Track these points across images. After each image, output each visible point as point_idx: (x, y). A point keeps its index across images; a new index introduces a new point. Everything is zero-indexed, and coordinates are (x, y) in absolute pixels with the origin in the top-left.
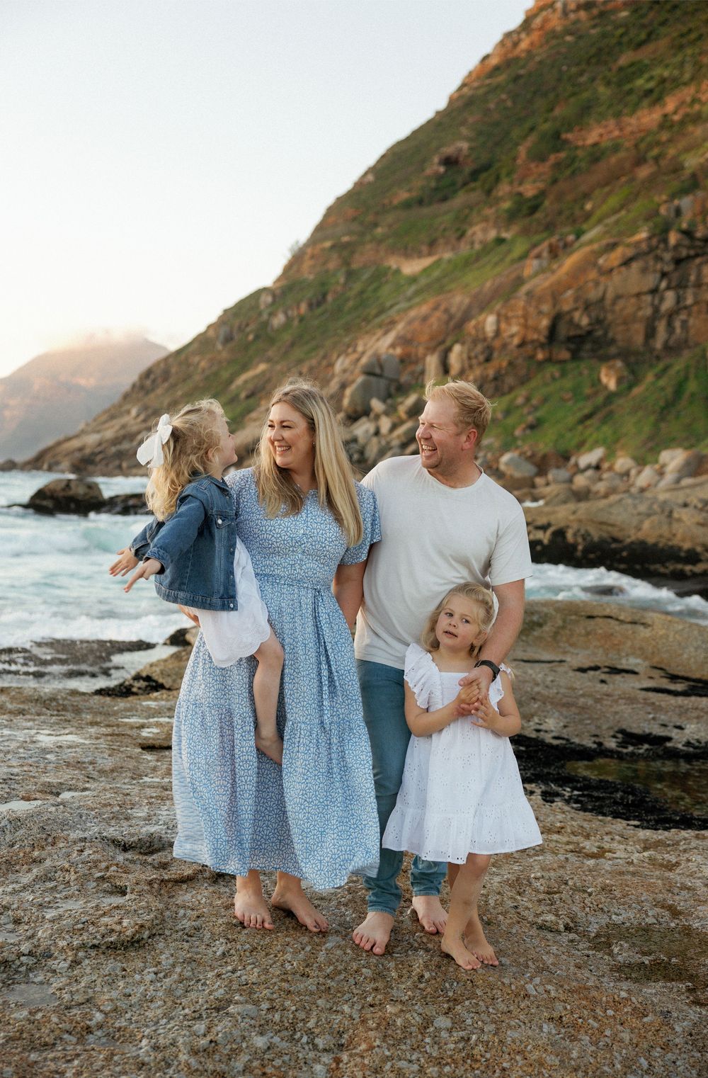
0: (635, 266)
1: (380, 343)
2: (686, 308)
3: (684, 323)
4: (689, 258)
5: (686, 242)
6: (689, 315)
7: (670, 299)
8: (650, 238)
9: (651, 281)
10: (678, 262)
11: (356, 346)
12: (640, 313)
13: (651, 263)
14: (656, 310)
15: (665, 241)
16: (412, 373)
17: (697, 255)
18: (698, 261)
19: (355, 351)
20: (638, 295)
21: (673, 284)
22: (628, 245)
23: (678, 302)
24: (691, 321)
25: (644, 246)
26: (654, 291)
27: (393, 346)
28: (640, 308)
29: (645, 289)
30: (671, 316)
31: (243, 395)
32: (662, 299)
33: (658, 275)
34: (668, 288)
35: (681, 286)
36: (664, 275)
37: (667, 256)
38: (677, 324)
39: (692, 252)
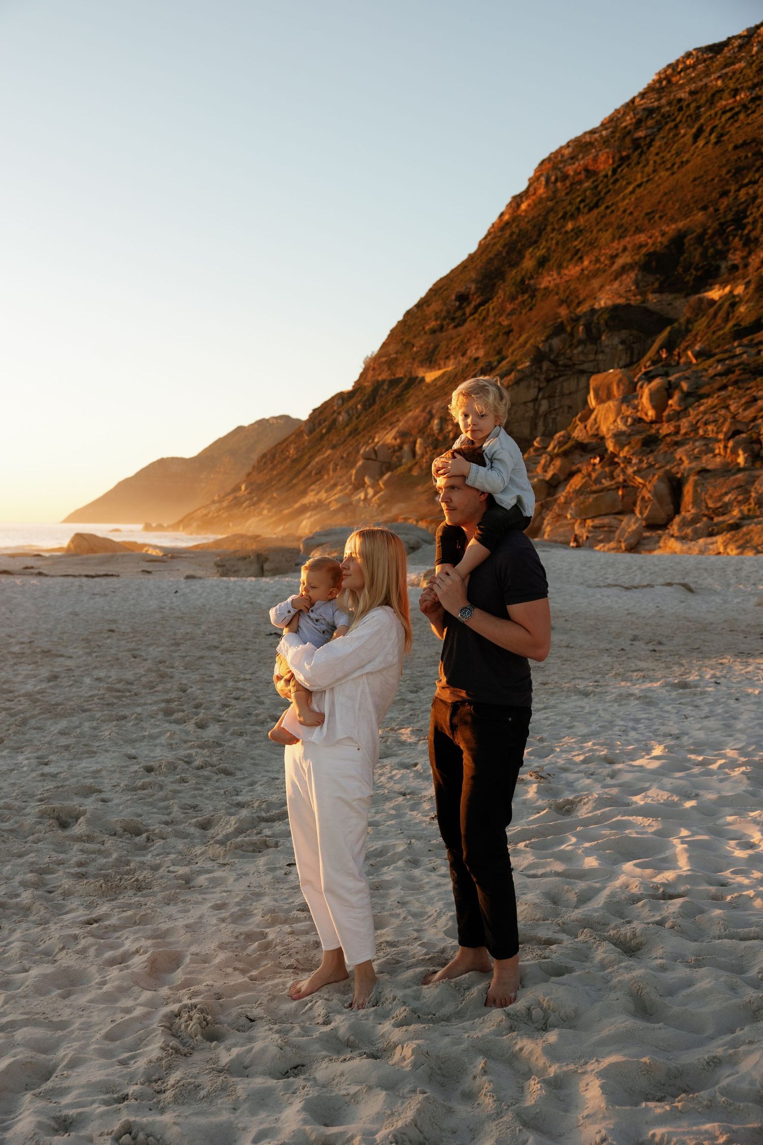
0: (522, 384)
1: (387, 436)
2: (555, 410)
3: (554, 419)
4: (555, 378)
5: (553, 368)
6: (557, 414)
7: (544, 406)
8: (530, 366)
9: (533, 393)
10: (548, 380)
11: (374, 438)
12: (527, 415)
13: (532, 382)
14: (536, 412)
15: (540, 368)
16: (397, 457)
17: (560, 376)
18: (561, 379)
19: (373, 442)
20: (525, 403)
21: (546, 395)
22: (519, 371)
23: (550, 407)
24: (559, 419)
25: (527, 371)
26: (535, 400)
27: (395, 438)
28: (527, 412)
29: (530, 399)
30: (546, 415)
31: (313, 473)
32: (540, 405)
33: (536, 390)
34: (543, 398)
35: (551, 397)
36: (540, 389)
37: (542, 377)
38: (550, 421)
39: (557, 374)
